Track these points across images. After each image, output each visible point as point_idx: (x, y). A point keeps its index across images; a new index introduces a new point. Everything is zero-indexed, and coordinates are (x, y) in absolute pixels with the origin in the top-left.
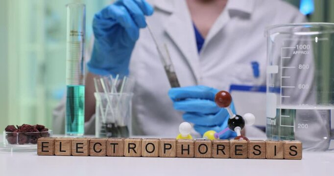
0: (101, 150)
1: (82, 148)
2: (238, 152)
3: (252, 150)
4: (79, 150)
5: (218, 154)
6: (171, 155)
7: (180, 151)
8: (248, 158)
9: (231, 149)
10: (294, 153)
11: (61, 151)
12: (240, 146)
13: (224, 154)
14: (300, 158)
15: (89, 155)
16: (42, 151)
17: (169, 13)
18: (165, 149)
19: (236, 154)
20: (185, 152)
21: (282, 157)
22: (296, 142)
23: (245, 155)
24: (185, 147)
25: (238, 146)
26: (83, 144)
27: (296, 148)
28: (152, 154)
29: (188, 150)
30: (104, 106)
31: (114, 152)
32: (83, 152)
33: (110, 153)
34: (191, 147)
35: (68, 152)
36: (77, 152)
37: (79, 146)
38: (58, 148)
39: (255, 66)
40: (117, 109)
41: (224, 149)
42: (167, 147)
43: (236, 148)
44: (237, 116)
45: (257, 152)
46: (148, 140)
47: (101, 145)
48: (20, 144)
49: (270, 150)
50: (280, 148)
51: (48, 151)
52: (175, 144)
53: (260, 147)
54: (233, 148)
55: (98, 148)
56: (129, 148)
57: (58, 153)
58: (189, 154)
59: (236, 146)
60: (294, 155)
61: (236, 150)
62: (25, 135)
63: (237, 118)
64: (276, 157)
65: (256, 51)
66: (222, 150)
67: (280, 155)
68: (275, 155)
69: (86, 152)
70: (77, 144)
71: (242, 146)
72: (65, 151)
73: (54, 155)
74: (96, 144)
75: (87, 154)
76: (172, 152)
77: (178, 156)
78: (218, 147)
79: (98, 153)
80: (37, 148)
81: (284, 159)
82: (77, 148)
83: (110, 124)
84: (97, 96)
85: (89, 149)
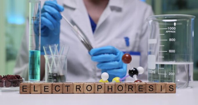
0: (59, 90)
1: (48, 89)
2: (140, 90)
3: (148, 88)
4: (46, 90)
5: (129, 91)
6: (102, 92)
7: (107, 89)
8: (146, 93)
9: (136, 88)
10: (172, 89)
11: (34, 91)
12: (141, 86)
13: (133, 91)
14: (175, 92)
15: (52, 93)
16: (23, 91)
17: (73, 9)
18: (98, 88)
19: (139, 91)
20: (110, 90)
21: (165, 92)
22: (173, 83)
23: (144, 91)
24: (110, 87)
25: (140, 86)
26: (48, 86)
27: (173, 86)
28: (91, 92)
29: (112, 89)
30: (50, 63)
31: (67, 91)
32: (48, 91)
33: (65, 92)
34: (113, 87)
35: (39, 92)
36: (45, 91)
37: (46, 87)
38: (32, 89)
39: (127, 40)
40: (58, 65)
41: (132, 88)
42: (99, 87)
43: (139, 87)
44: (134, 68)
45: (151, 90)
46: (88, 83)
47: (59, 87)
48: (6, 87)
49: (158, 88)
50: (164, 87)
51: (27, 91)
52: (104, 85)
53: (153, 86)
54: (137, 87)
55: (57, 88)
56: (77, 88)
57: (33, 92)
58: (112, 91)
59: (139, 86)
60: (172, 91)
61: (139, 88)
62: (10, 81)
63: (134, 70)
64: (162, 92)
65: (126, 30)
66: (131, 88)
67: (164, 91)
68: (161, 91)
69: (50, 91)
70: (45, 86)
71: (142, 86)
72: (37, 91)
73: (30, 93)
74: (56, 86)
75: (51, 93)
76: (102, 90)
77: (106, 92)
78: (129, 87)
79: (57, 92)
80: (19, 89)
81: (166, 93)
82: (45, 89)
83: (55, 74)
84: (46, 57)
85: (52, 89)
